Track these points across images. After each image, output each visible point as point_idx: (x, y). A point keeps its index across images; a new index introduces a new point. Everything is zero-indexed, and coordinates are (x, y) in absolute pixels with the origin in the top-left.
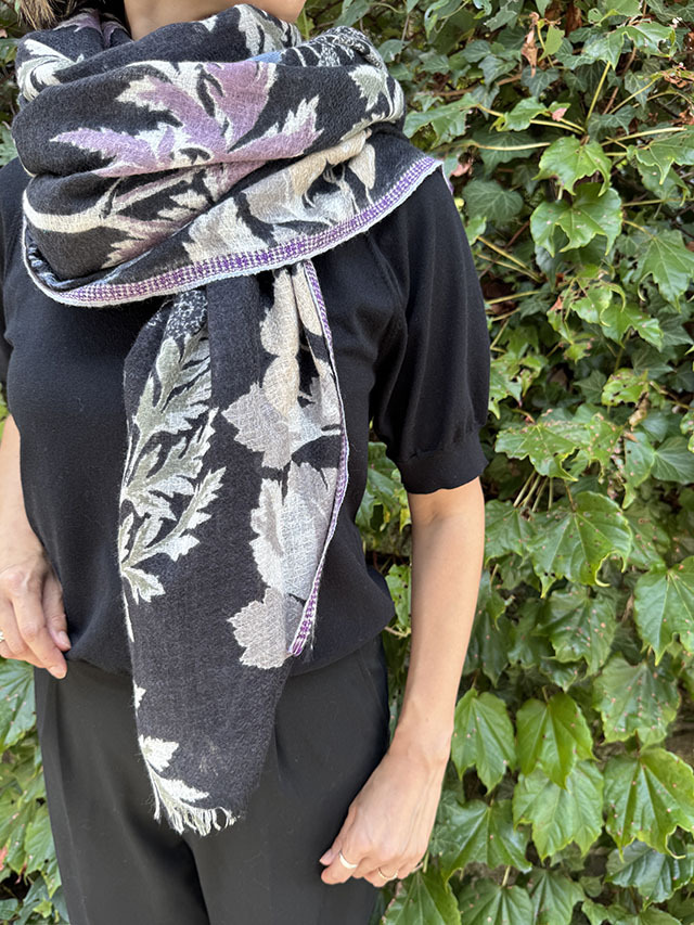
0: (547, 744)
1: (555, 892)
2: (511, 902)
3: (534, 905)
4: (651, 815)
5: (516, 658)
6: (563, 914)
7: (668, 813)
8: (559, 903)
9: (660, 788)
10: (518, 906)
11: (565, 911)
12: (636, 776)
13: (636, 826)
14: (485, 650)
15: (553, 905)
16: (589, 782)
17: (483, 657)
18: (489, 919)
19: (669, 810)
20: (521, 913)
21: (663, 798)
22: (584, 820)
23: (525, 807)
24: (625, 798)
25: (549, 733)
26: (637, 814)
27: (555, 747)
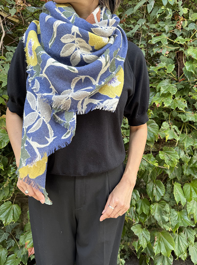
0: (193, 193)
1: (190, 233)
2: (181, 237)
3: (185, 237)
5: (185, 173)
6: (192, 237)
8: (191, 235)
10: (183, 237)
11: (193, 237)
14: (176, 172)
15: (190, 236)
17: (176, 174)
18: (177, 242)
20: (184, 239)
23: (190, 210)
25: (193, 190)
27: (195, 193)
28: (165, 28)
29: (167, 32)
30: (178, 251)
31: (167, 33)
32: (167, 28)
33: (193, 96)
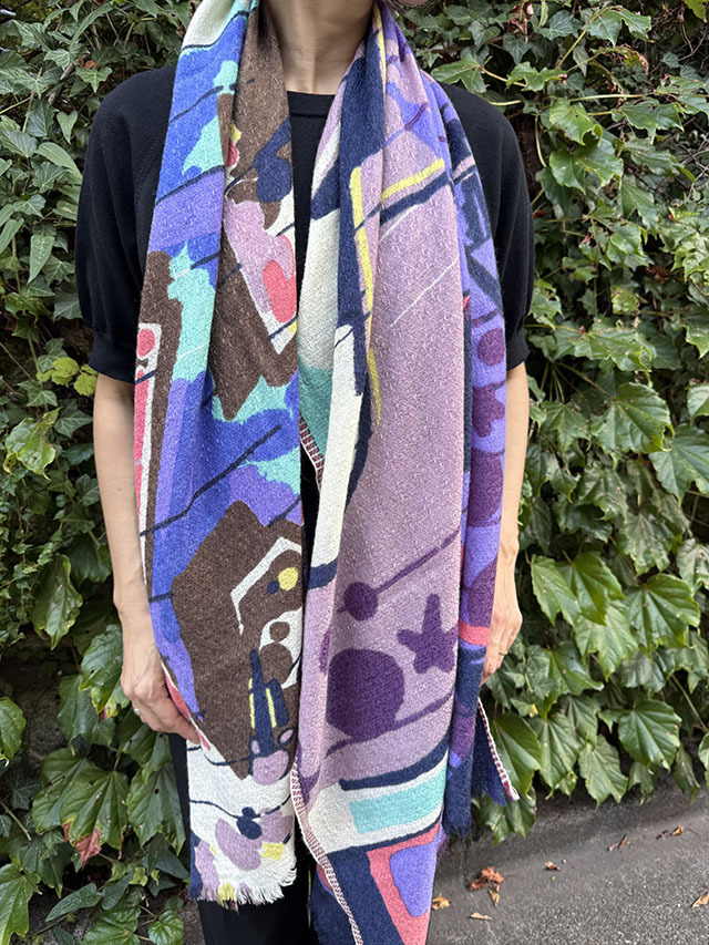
1: (582, 710)
3: (571, 723)
4: (664, 624)
5: (564, 526)
7: (678, 619)
8: (587, 716)
9: (665, 604)
11: (592, 720)
12: (644, 601)
13: (656, 635)
15: (584, 720)
16: (617, 612)
17: (535, 533)
18: (546, 744)
19: (678, 616)
21: (670, 609)
22: (624, 640)
23: (586, 641)
24: (640, 618)
26: (654, 626)
28: (470, 29)
29: (478, 43)
30: (552, 771)
31: (479, 47)
32: (477, 31)
33: (578, 271)
